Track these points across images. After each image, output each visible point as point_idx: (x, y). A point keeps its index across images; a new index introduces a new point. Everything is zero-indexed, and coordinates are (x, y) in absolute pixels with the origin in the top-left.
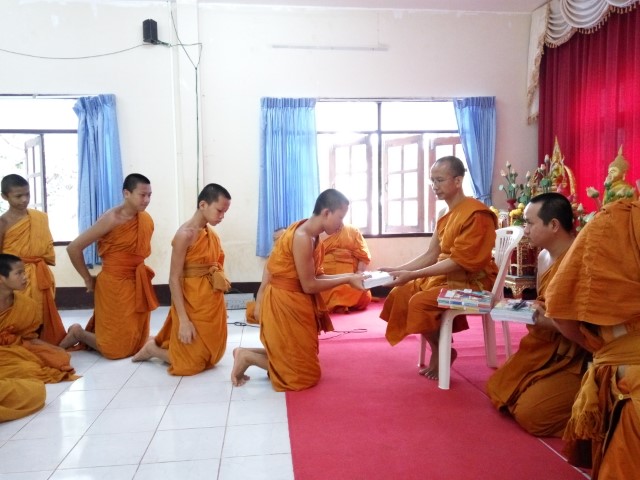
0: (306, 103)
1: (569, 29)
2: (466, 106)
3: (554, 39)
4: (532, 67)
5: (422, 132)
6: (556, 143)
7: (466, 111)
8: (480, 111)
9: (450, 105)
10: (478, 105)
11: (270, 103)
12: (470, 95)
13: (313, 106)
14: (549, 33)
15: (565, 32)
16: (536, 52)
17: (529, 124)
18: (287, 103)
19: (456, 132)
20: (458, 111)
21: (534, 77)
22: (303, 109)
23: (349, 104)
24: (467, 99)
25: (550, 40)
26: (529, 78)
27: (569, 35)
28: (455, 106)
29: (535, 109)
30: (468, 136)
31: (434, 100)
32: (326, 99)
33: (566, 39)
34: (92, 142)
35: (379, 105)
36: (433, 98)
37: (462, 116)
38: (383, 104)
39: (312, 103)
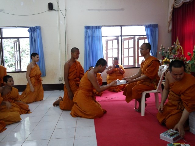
2: (149, 27)
3: (177, 5)
4: (170, 14)
5: (135, 36)
6: (177, 38)
9: (143, 27)
10: (152, 27)
11: (87, 28)
12: (150, 24)
14: (175, 3)
16: (171, 10)
17: (169, 32)
19: (146, 35)
20: (146, 29)
21: (170, 18)
22: (98, 29)
23: (112, 28)
27: (181, 4)
29: (170, 28)
30: (149, 37)
32: (105, 26)
34: (34, 41)
35: (121, 28)
36: (138, 25)
39: (100, 27)
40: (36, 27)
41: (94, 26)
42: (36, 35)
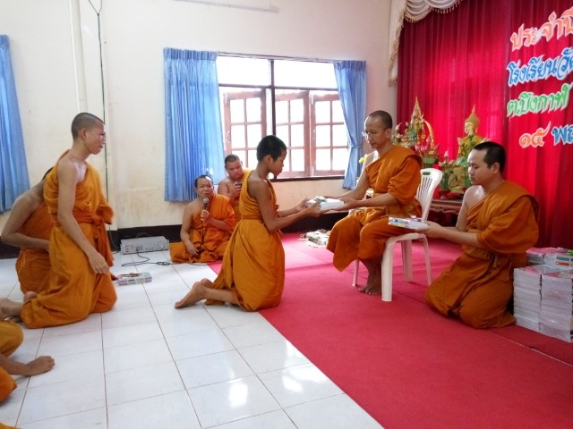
0: (209, 56)
1: (427, 7)
2: (344, 67)
3: (412, 15)
4: (394, 38)
5: (309, 89)
6: (417, 102)
7: (343, 71)
8: (354, 73)
9: (331, 66)
10: (352, 68)
11: (173, 54)
12: (346, 59)
13: (214, 60)
14: (408, 9)
15: (422, 11)
16: (396, 25)
17: (390, 86)
18: (191, 55)
19: (336, 90)
20: (338, 71)
21: (395, 46)
22: (205, 62)
23: (247, 60)
24: (344, 62)
25: (409, 16)
26: (391, 47)
27: (426, 13)
28: (335, 67)
29: (394, 74)
30: (345, 94)
31: (318, 60)
32: (226, 54)
33: (424, 15)
35: (272, 63)
36: (317, 59)
37: (341, 77)
38: (276, 62)
39: (213, 56)
41: (194, 52)
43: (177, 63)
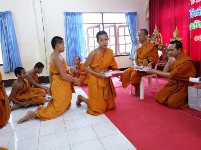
0: (79, 14)
4: (147, 3)
5: (115, 23)
7: (129, 16)
8: (132, 16)
11: (67, 14)
12: (129, 12)
13: (82, 15)
17: (146, 20)
18: (73, 14)
19: (126, 23)
21: (147, 6)
22: (78, 16)
23: (93, 14)
28: (125, 15)
29: (148, 16)
30: (129, 25)
31: (119, 13)
32: (86, 13)
34: (4, 28)
37: (128, 18)
38: (104, 14)
40: (6, 12)
41: (74, 12)
42: (6, 21)
43: (68, 17)
